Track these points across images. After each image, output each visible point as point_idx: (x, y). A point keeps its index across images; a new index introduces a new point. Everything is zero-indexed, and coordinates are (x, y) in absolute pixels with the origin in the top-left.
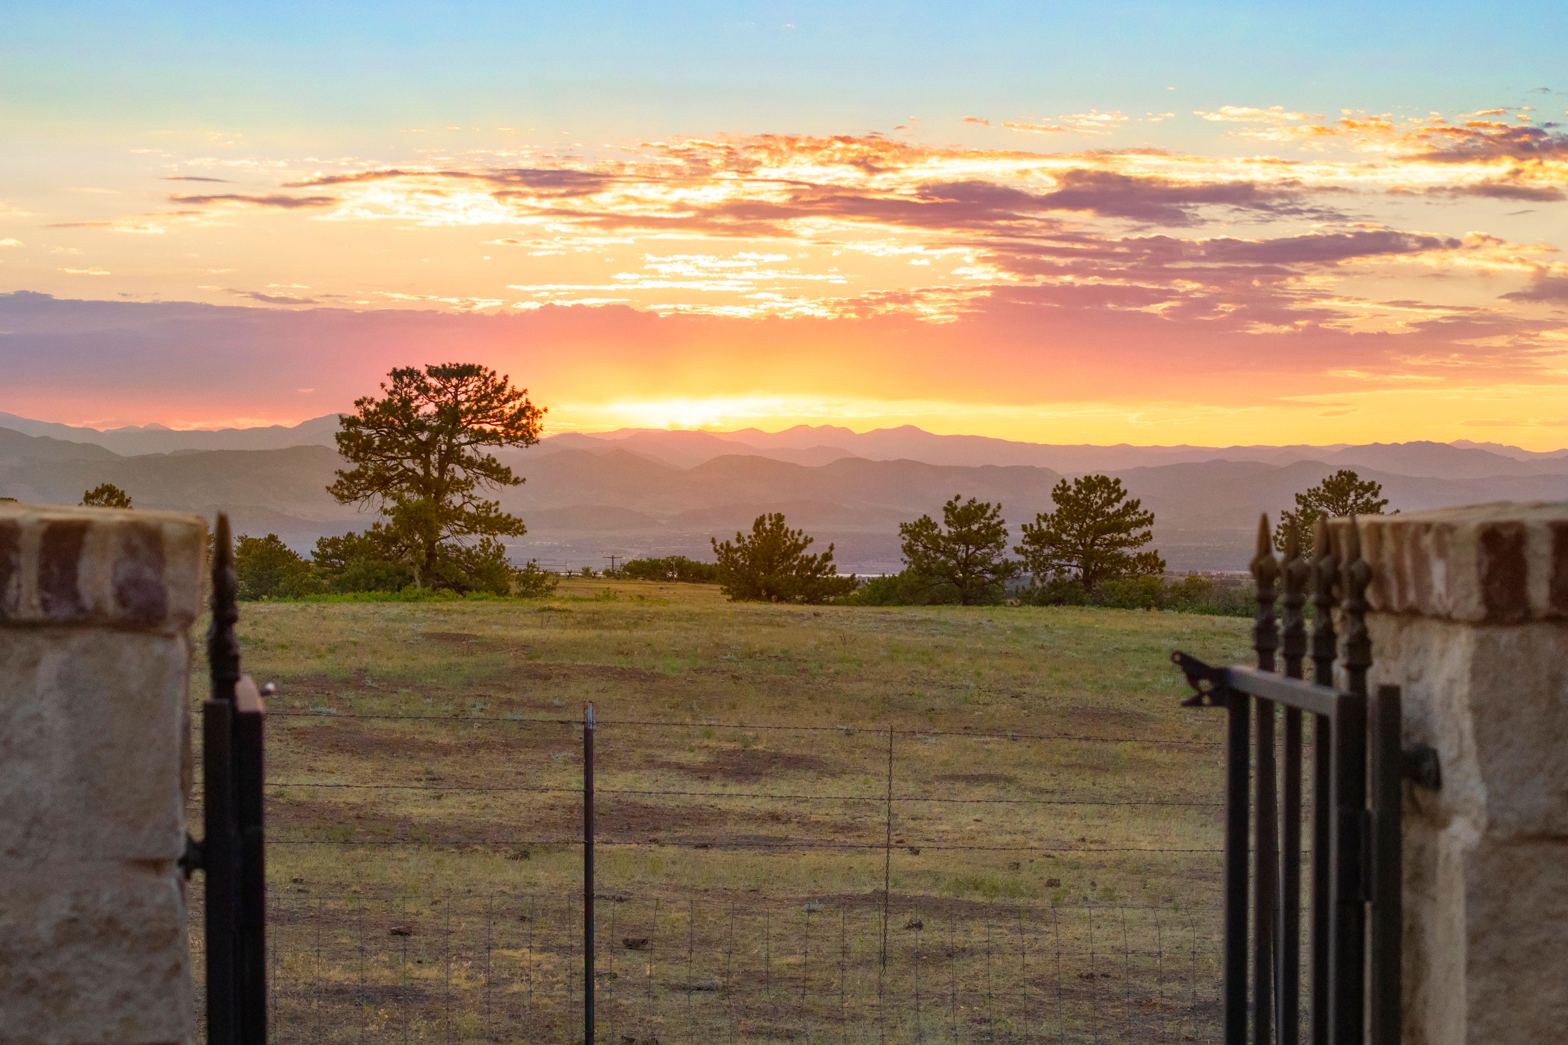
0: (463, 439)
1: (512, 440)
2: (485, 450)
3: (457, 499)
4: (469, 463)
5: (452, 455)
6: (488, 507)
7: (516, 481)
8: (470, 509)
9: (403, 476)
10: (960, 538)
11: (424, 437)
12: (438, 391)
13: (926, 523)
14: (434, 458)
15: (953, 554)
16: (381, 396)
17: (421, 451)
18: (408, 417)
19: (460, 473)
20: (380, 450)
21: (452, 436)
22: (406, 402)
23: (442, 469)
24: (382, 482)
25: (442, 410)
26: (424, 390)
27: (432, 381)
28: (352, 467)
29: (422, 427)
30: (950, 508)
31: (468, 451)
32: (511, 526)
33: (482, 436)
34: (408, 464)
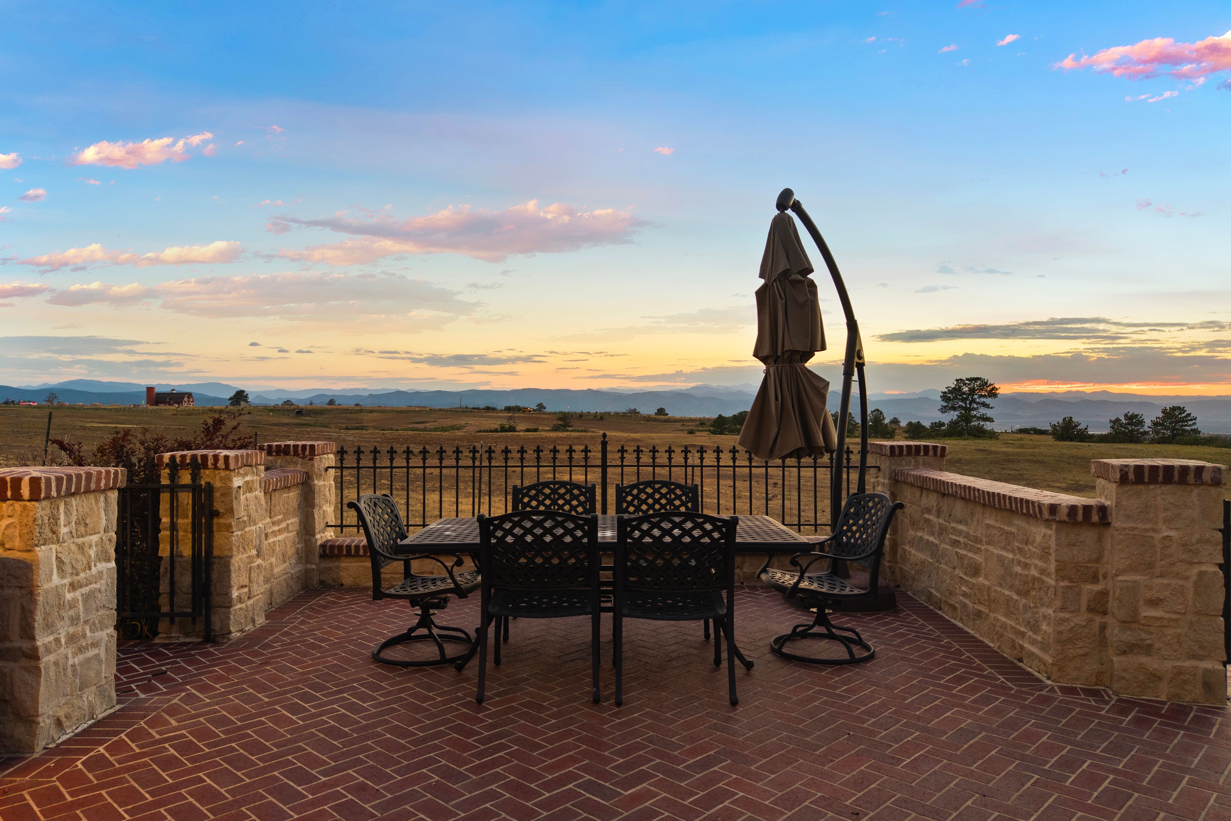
0: (976, 397)
1: (990, 397)
2: (982, 400)
3: (975, 413)
4: (978, 403)
5: (973, 401)
6: (983, 415)
7: (992, 408)
8: (978, 415)
9: (959, 407)
10: (1128, 424)
11: (965, 396)
12: (969, 384)
13: (1118, 420)
14: (968, 402)
15: (1127, 428)
16: (953, 386)
17: (964, 400)
18: (961, 391)
19: (975, 406)
20: (953, 400)
21: (973, 396)
22: (960, 387)
23: (970, 404)
24: (954, 408)
25: (970, 389)
26: (965, 384)
27: (967, 382)
28: (946, 404)
29: (964, 393)
30: (1126, 416)
31: (978, 400)
32: (990, 420)
33: (981, 396)
34: (961, 403)
